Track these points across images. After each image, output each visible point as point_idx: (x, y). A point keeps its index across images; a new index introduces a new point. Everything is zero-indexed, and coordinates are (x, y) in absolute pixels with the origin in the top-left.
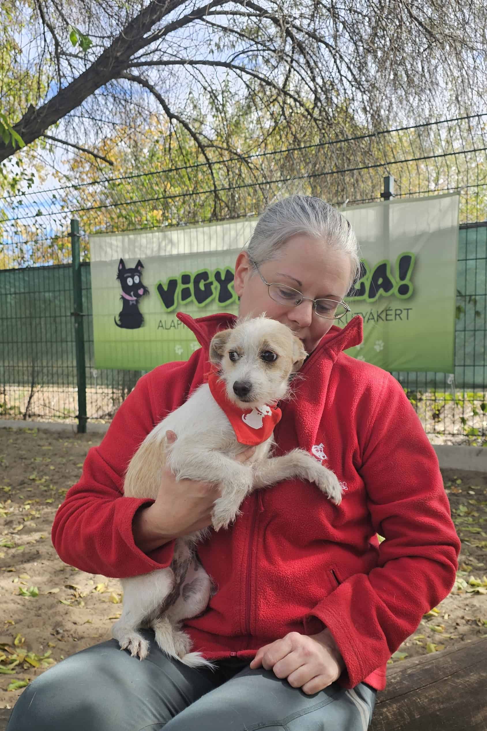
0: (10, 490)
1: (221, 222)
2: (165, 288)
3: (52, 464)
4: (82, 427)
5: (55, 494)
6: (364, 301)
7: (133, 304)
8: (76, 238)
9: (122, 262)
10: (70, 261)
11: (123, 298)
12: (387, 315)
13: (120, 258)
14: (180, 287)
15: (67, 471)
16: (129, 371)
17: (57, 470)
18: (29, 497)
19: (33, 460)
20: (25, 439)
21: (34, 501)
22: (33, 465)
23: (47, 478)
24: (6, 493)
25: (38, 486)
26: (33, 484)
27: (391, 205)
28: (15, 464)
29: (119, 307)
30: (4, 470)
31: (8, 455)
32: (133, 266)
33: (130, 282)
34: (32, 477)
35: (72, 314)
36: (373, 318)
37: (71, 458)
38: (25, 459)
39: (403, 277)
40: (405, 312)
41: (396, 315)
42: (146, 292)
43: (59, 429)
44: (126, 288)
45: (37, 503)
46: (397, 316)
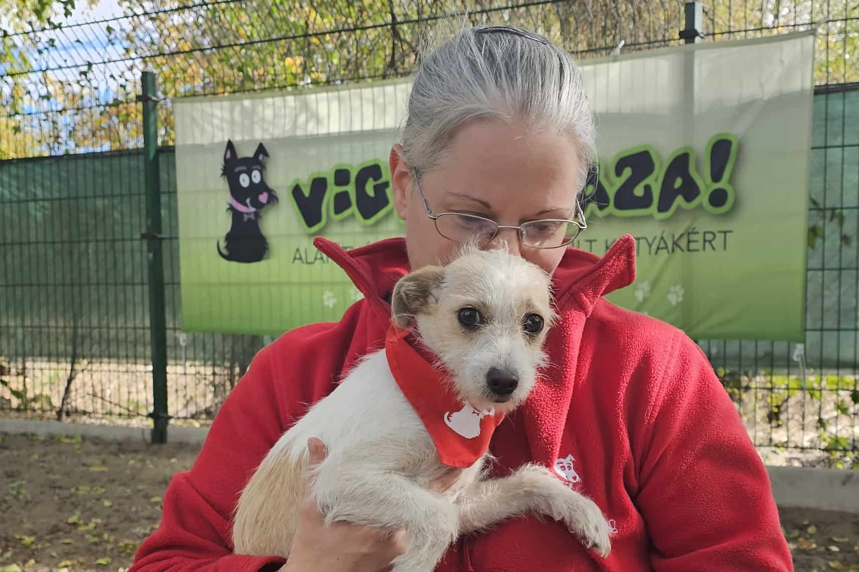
0: (33, 543)
1: (403, 79)
2: (306, 192)
3: (107, 498)
4: (159, 434)
5: (112, 550)
6: (650, 217)
7: (249, 220)
8: (151, 104)
9: (230, 145)
10: (141, 145)
11: (232, 208)
12: (689, 242)
13: (226, 140)
14: (332, 190)
15: (134, 509)
16: (243, 336)
17: (116, 507)
18: (67, 555)
19: (73, 490)
20: (60, 453)
21: (75, 562)
22: (73, 499)
23: (99, 521)
24: (27, 547)
25: (83, 536)
26: (73, 531)
27: (697, 53)
28: (42, 497)
29: (225, 224)
30: (23, 508)
31: (30, 481)
32: (250, 153)
33: (244, 181)
34: (71, 520)
35: (143, 236)
36: (667, 248)
37: (140, 487)
38: (60, 488)
39: (716, 176)
40: (720, 237)
41: (705, 241)
42: (273, 198)
43: (120, 436)
44: (237, 192)
45: (82, 564)
46: (707, 244)
